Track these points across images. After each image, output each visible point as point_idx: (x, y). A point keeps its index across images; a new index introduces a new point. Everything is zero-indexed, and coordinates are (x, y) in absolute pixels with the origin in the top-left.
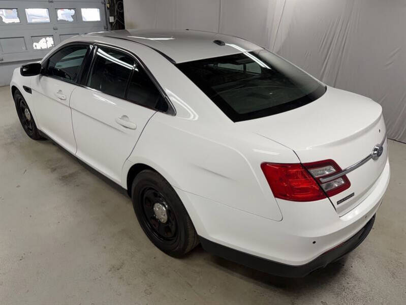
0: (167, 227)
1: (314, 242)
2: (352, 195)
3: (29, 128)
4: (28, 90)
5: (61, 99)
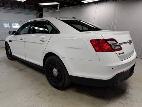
0: (57, 77)
1: (112, 69)
2: (124, 53)
3: (9, 56)
4: (10, 41)
5: (21, 40)
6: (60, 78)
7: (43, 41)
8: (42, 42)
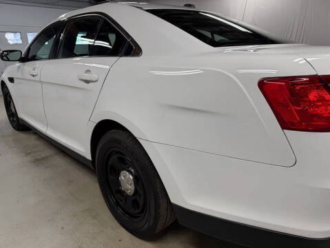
3: (13, 121)
4: (11, 80)
5: (34, 76)
6: (141, 202)
7: (87, 82)
8: (86, 84)
